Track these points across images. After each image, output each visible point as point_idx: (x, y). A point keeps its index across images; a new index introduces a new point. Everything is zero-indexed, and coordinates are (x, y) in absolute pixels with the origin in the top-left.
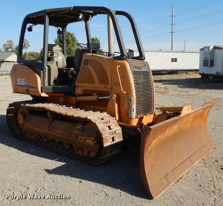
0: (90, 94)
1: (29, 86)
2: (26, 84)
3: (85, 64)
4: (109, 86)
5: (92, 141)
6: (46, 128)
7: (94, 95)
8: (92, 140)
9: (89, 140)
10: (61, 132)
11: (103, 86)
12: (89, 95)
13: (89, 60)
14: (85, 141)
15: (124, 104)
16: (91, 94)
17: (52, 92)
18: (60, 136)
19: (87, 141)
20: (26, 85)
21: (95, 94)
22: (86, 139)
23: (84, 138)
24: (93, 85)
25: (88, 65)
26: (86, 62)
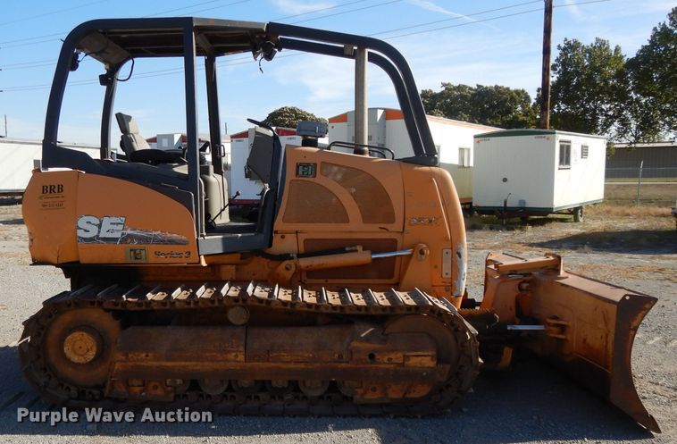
0: (344, 249)
1: (140, 239)
2: (129, 232)
3: (300, 173)
4: (397, 226)
5: (429, 358)
6: (234, 354)
7: (356, 251)
8: (428, 356)
9: (420, 358)
10: (306, 355)
11: (375, 227)
12: (341, 250)
13: (315, 164)
14: (406, 363)
15: (440, 266)
16: (347, 249)
17: (221, 251)
18: (302, 366)
19: (414, 361)
20: (129, 236)
21: (359, 248)
22: (406, 358)
23: (400, 355)
24: (343, 227)
25: (315, 176)
26: (301, 167)
